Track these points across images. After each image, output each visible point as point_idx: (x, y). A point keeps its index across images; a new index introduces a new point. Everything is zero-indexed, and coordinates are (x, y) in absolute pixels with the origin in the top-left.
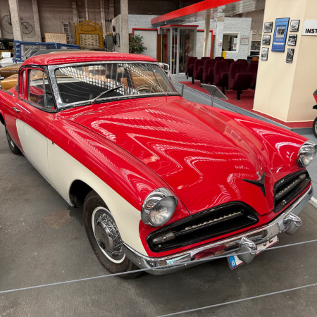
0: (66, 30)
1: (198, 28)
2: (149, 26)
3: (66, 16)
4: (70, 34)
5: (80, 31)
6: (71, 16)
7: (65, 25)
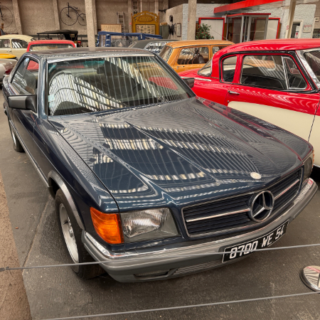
0: (121, 22)
1: (270, 16)
2: (211, 14)
3: (121, 7)
4: (124, 25)
5: (137, 22)
6: (126, 6)
7: (120, 17)
